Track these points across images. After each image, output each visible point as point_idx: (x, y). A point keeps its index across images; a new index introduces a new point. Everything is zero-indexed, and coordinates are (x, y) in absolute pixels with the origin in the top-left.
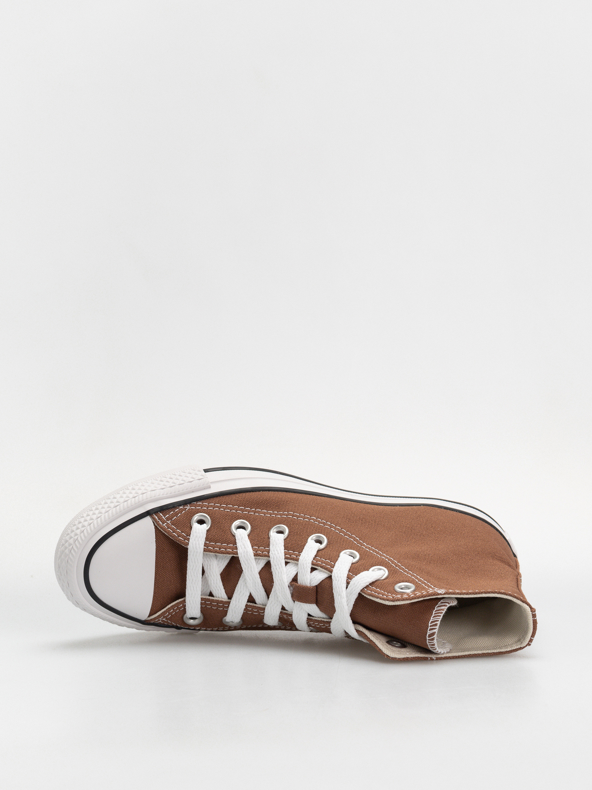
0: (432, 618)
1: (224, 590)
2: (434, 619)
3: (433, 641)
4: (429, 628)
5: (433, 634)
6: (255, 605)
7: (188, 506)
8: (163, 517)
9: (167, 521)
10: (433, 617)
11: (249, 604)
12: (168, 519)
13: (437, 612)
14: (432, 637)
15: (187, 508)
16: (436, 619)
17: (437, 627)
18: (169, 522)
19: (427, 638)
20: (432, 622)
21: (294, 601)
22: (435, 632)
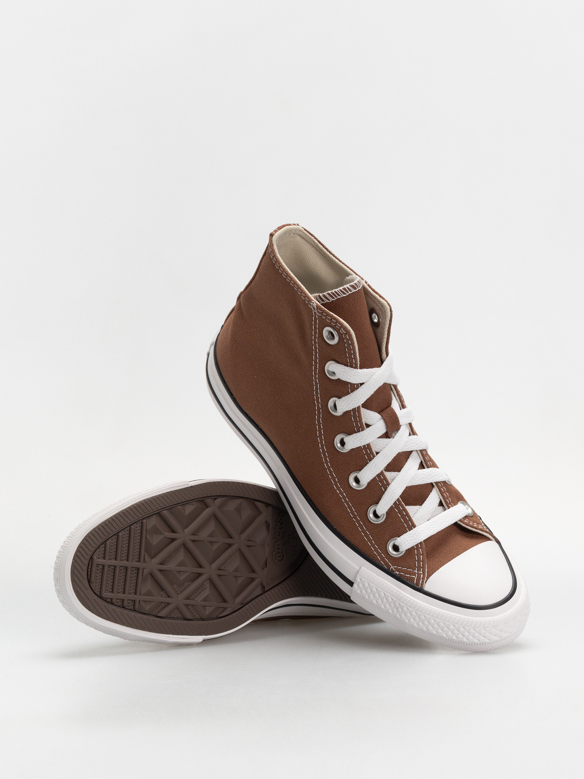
0: (342, 296)
1: (430, 494)
2: (341, 294)
3: (357, 283)
4: (350, 293)
5: (352, 286)
6: (423, 461)
7: (392, 568)
8: (416, 578)
9: (416, 573)
10: (340, 296)
11: (426, 467)
12: (414, 574)
13: (334, 297)
14: (355, 286)
15: (394, 568)
16: (340, 293)
17: (345, 286)
18: (416, 571)
19: (358, 289)
20: (344, 293)
21: (401, 425)
22: (350, 285)
